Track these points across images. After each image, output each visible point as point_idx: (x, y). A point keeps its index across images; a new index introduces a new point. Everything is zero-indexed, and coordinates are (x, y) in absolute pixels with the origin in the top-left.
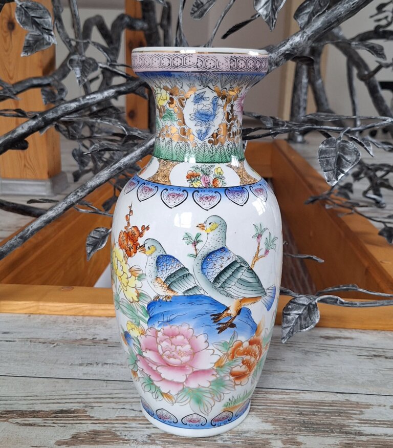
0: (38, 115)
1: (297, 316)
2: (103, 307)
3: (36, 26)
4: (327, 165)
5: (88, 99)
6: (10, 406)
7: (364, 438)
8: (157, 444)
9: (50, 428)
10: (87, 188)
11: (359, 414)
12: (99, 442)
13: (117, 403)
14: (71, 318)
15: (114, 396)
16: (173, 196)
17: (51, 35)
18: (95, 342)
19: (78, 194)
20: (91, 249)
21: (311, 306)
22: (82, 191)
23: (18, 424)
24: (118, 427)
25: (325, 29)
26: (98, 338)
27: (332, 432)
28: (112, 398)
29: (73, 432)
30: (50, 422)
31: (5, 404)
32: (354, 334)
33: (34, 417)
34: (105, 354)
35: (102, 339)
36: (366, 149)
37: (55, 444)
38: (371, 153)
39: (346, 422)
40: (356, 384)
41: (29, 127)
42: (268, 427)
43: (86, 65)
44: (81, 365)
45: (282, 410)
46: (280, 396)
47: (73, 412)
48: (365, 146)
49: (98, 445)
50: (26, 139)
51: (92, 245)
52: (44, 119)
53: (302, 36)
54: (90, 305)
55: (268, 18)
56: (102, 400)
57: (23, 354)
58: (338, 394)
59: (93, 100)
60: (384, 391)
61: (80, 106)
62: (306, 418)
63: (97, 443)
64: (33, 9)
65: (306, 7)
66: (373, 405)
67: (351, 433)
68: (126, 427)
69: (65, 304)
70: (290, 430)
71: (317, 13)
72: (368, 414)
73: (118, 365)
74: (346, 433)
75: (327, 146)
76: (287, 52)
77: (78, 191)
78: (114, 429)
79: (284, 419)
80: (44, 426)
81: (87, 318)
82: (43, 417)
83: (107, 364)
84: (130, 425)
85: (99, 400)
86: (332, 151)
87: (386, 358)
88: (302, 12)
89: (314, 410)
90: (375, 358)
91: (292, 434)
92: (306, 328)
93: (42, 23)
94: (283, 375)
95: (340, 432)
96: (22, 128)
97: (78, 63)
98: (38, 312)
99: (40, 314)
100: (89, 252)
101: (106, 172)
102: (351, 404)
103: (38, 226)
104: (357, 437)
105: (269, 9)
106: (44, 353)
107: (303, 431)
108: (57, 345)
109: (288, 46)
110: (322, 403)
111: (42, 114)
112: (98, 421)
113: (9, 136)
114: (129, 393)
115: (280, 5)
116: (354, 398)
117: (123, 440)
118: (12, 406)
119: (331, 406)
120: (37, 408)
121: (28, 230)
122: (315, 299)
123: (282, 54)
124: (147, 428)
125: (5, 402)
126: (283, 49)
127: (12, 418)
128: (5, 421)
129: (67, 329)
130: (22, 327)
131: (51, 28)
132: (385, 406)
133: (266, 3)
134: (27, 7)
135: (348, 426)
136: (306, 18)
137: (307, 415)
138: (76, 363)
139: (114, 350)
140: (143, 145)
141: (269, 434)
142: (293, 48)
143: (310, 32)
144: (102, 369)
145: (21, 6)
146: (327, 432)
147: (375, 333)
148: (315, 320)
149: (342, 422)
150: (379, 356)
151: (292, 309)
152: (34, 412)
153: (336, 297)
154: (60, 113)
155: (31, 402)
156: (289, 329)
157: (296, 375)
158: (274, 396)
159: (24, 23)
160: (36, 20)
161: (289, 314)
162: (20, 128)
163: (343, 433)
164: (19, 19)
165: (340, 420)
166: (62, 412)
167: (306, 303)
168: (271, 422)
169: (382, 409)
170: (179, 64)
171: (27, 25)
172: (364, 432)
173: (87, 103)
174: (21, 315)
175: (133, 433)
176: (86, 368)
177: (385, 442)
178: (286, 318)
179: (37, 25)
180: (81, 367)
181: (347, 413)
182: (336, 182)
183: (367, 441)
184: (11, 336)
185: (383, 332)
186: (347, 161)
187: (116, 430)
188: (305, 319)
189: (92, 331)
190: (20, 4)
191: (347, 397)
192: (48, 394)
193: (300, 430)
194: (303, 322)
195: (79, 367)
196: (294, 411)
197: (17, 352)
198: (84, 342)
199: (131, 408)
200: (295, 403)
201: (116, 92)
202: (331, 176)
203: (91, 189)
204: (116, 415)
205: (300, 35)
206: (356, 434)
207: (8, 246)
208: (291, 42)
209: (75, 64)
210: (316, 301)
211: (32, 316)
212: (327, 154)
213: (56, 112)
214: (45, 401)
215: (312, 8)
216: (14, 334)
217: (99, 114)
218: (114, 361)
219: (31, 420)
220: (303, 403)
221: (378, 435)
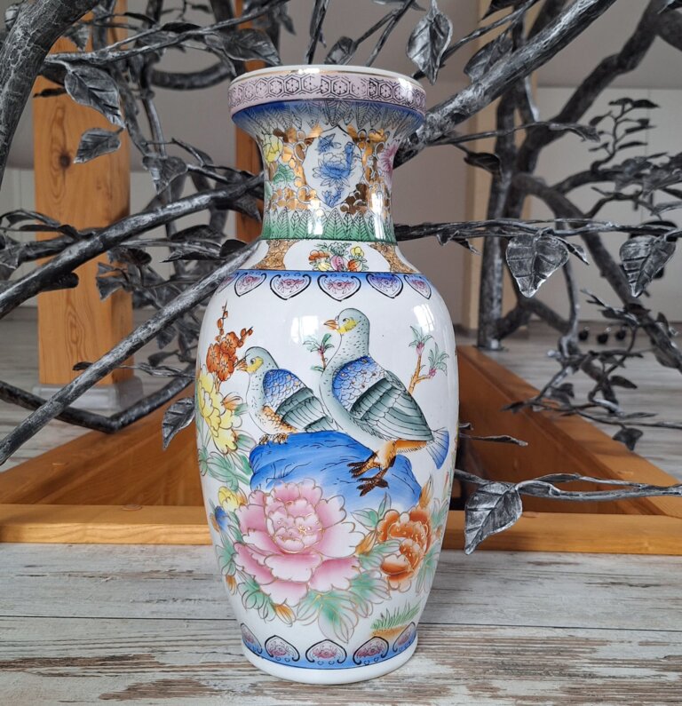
0: (94, 233)
1: (488, 512)
2: (187, 529)
3: (94, 100)
4: (520, 268)
5: (170, 209)
6: (30, 653)
7: (599, 682)
8: (266, 695)
9: (92, 678)
10: (164, 317)
11: (590, 653)
12: (171, 693)
13: (203, 646)
14: (136, 547)
15: (200, 638)
16: (289, 284)
17: (117, 115)
18: (172, 574)
19: (149, 326)
20: (170, 431)
21: (509, 496)
22: (155, 322)
23: (40, 674)
24: (204, 676)
25: (507, 79)
26: (178, 570)
27: (548, 674)
28: (197, 640)
29: (131, 682)
30: (92, 671)
31: (22, 651)
32: (580, 559)
33: (67, 666)
34: (188, 589)
35: (185, 570)
36: (576, 254)
37: (99, 698)
38: (585, 260)
39: (570, 662)
40: (584, 616)
41: (81, 251)
42: (446, 670)
43: (168, 165)
44: (147, 602)
45: (467, 649)
46: (466, 633)
47: (133, 658)
48: (576, 250)
49: (169, 697)
50: (75, 271)
51: (171, 425)
52: (103, 239)
53: (476, 90)
54: (169, 526)
55: (427, 67)
56: (179, 643)
57: (57, 591)
58: (557, 630)
59: (177, 211)
60: (628, 624)
61: (157, 219)
62: (506, 659)
63: (169, 695)
64: (91, 79)
65: (481, 56)
66: (611, 642)
67: (578, 676)
68: (216, 675)
69: (126, 526)
70: (480, 674)
71: (495, 61)
72: (603, 652)
73: (208, 600)
74: (570, 675)
75: (520, 244)
76: (455, 112)
77: (149, 323)
78: (197, 678)
79: (471, 660)
80: (84, 676)
81: (162, 547)
82: (82, 665)
83: (190, 600)
84: (225, 673)
85: (176, 643)
86: (527, 250)
87: (631, 586)
88: (474, 64)
89: (519, 649)
90: (614, 587)
91: (485, 678)
92: (502, 526)
93: (104, 97)
94: (469, 608)
95: (560, 675)
96: (70, 253)
97: (156, 162)
98: (84, 541)
99: (87, 543)
100: (166, 436)
101: (192, 291)
102: (576, 640)
103: (87, 380)
104: (587, 680)
105: (428, 56)
106: (89, 588)
107: (501, 674)
108: (112, 579)
109: (456, 103)
110: (530, 640)
111: (100, 231)
112: (173, 668)
113: (50, 265)
114: (224, 634)
115: (443, 47)
116: (581, 634)
117: (212, 690)
118: (33, 653)
119: (544, 643)
120: (73, 654)
121: (72, 387)
122: (514, 487)
123: (449, 114)
124: (250, 675)
125: (22, 648)
126: (450, 107)
127: (31, 667)
128: (19, 671)
129: (129, 560)
130: (57, 558)
131: (117, 105)
132: (630, 642)
133: (423, 48)
134: (82, 76)
135: (573, 667)
136: (481, 72)
137: (508, 654)
138: (141, 599)
139: (203, 583)
140: (248, 249)
141: (447, 679)
142: (464, 107)
143: (487, 83)
144: (182, 606)
145: (73, 73)
146: (541, 674)
147: (612, 557)
148: (515, 514)
149: (563, 662)
150: (620, 584)
151: (479, 502)
152: (68, 659)
153: (546, 484)
154: (127, 229)
155: (64, 647)
156: (476, 532)
157: (489, 607)
158: (455, 633)
159: (77, 95)
160: (96, 93)
161: (476, 510)
162: (67, 253)
163: (564, 675)
164: (70, 89)
165: (559, 660)
166: (113, 658)
167: (501, 492)
168: (450, 664)
169: (626, 646)
170: (295, 89)
171: (82, 98)
172: (599, 674)
173: (169, 215)
174: (57, 545)
175: (228, 682)
176: (157, 605)
177: (631, 686)
178: (471, 515)
179: (97, 100)
180: (149, 604)
181: (571, 651)
182: (534, 291)
183: (604, 685)
184: (40, 569)
185: (625, 556)
186: (549, 262)
187: (200, 680)
188: (500, 514)
189: (169, 561)
190: (72, 71)
191: (571, 632)
192: (92, 637)
193: (497, 674)
194: (497, 519)
195: (144, 605)
196: (486, 650)
197: (46, 588)
198: (155, 575)
199: (226, 651)
200: (487, 641)
201: (212, 199)
202: (527, 284)
203: (169, 318)
204: (202, 661)
205: (473, 89)
206: (585, 676)
207: (40, 415)
208: (460, 98)
209: (152, 162)
210: (517, 489)
211: (74, 546)
212: (519, 254)
213: (123, 229)
214: (86, 646)
215: (489, 57)
216: (44, 568)
217: (186, 237)
218: (201, 597)
219: (63, 670)
220: (502, 640)
221: (620, 678)
